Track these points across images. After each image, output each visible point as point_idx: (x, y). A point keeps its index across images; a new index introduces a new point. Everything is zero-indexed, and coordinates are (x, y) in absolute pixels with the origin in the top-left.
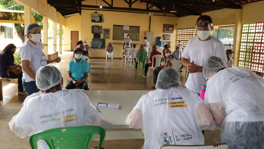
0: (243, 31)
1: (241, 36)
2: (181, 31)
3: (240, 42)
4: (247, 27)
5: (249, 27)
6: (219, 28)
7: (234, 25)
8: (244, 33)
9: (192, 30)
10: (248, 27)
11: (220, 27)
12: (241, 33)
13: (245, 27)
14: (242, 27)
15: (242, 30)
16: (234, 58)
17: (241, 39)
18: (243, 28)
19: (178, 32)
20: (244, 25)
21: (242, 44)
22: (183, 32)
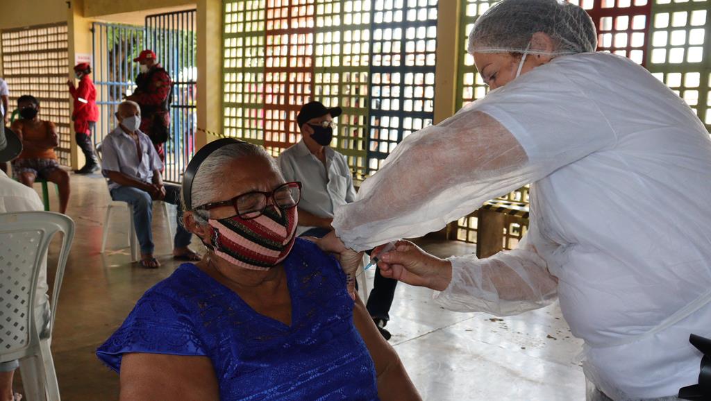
0: (228, 30)
1: (223, 49)
2: (16, 39)
3: (223, 71)
4: (238, 12)
5: (245, 11)
6: (149, 19)
7: (194, 7)
8: (232, 36)
9: (54, 34)
10: (241, 12)
11: (151, 17)
12: (223, 36)
13: (232, 13)
14: (223, 14)
15: (222, 24)
16: (204, 131)
17: (222, 59)
18: (228, 19)
19: (5, 43)
20: (228, 8)
21: (227, 77)
22: (22, 42)
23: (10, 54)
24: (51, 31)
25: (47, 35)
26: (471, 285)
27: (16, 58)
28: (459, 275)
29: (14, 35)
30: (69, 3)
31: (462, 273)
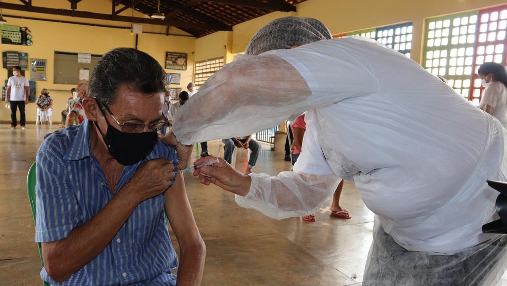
2: (201, 66)
19: (197, 68)
22: (204, 67)
23: (198, 74)
24: (217, 61)
25: (215, 64)
26: (261, 199)
27: (201, 76)
28: (255, 191)
29: (201, 64)
30: (225, 46)
31: (257, 190)
